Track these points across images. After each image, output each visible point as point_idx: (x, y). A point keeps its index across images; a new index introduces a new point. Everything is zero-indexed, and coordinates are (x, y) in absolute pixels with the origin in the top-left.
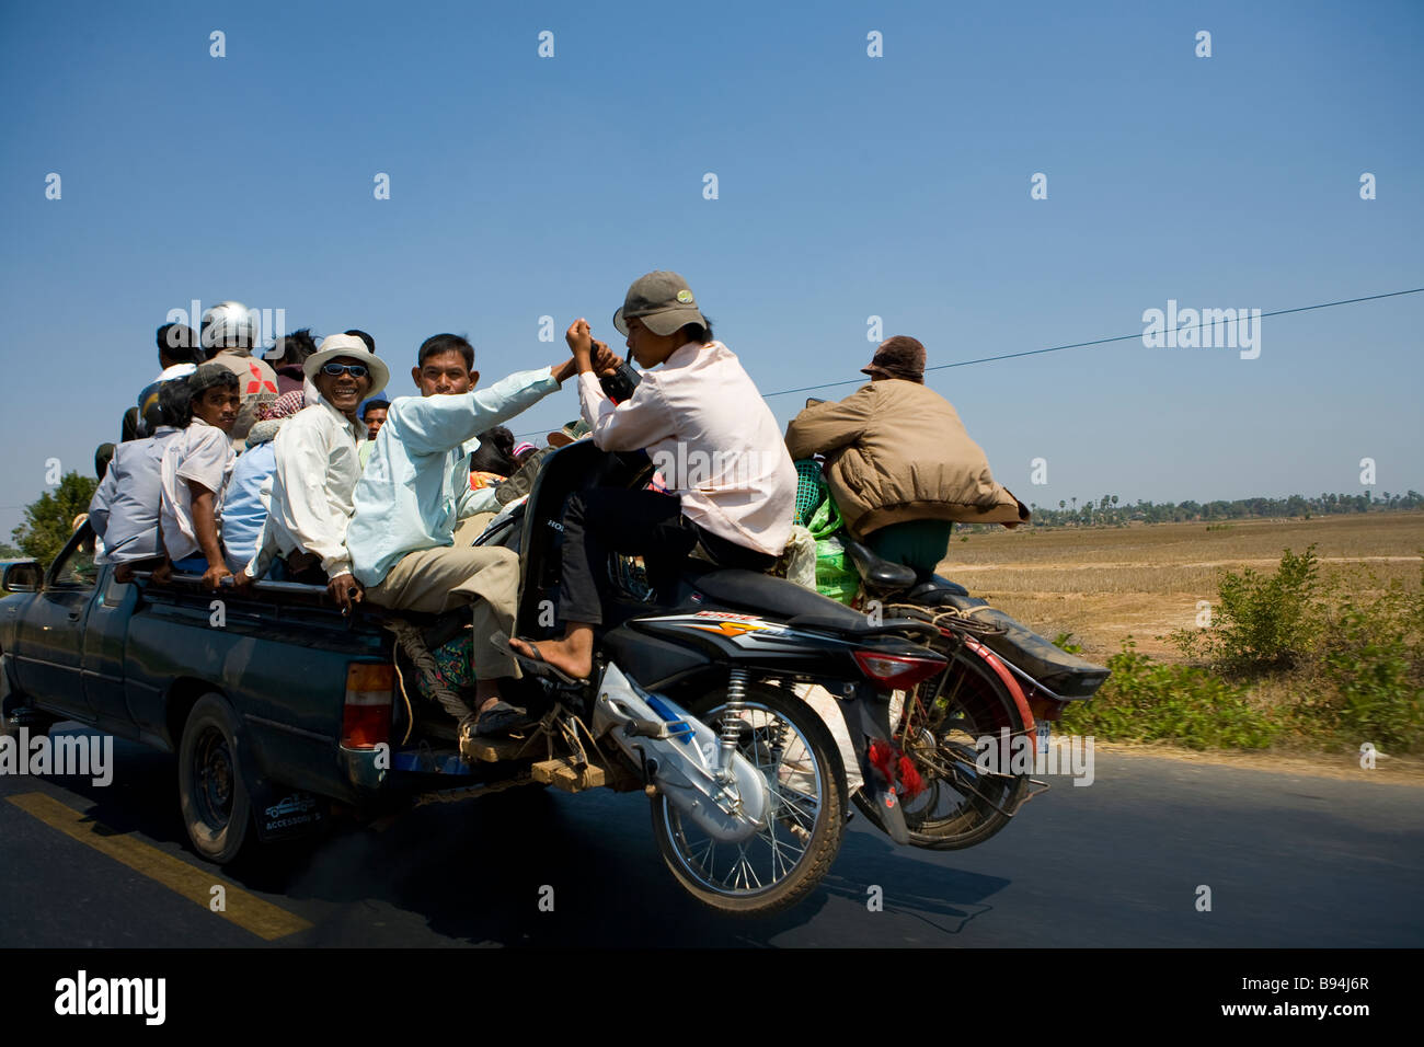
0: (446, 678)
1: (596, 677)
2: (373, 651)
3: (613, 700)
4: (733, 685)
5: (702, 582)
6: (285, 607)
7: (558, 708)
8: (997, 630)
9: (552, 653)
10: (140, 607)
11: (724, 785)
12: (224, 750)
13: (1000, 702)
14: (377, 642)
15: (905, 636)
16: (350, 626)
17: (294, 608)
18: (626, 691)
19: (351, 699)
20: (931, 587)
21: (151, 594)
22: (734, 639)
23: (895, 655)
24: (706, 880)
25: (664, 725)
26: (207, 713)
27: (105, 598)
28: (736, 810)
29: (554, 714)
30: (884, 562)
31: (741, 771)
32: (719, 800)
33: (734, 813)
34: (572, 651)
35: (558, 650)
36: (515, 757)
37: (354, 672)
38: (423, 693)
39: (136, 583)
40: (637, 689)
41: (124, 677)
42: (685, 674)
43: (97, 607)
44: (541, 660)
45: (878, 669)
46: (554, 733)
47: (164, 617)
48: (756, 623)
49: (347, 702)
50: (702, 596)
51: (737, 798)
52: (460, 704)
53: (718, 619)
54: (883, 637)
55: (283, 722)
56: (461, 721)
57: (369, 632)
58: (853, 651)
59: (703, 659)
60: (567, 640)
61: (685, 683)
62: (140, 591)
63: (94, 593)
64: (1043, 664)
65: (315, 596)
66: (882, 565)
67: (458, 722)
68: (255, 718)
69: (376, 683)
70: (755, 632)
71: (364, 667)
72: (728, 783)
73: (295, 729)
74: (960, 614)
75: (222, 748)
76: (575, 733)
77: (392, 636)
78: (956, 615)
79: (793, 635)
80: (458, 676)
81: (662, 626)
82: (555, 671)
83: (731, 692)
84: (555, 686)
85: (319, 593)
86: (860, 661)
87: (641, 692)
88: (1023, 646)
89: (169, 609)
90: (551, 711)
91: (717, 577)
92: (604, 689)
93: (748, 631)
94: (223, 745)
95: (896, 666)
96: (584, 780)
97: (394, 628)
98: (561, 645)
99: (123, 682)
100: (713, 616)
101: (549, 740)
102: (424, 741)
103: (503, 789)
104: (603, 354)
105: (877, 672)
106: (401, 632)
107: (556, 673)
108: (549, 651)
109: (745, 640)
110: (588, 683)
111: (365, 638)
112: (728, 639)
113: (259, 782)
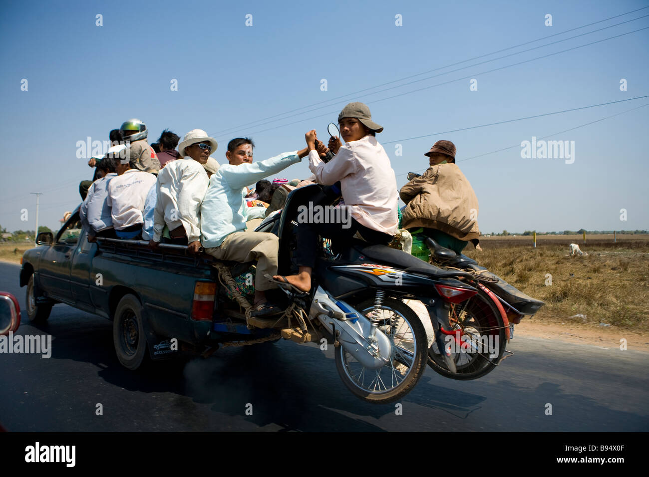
0: (240, 290)
1: (313, 291)
2: (207, 277)
3: (320, 303)
4: (377, 297)
5: (365, 250)
6: (167, 256)
7: (294, 305)
8: (493, 280)
9: (293, 280)
10: (98, 253)
11: (371, 343)
12: (134, 320)
13: (493, 314)
14: (208, 273)
15: (458, 279)
16: (197, 265)
17: (171, 256)
18: (326, 299)
19: (196, 298)
20: (462, 260)
21: (103, 248)
22: (379, 277)
23: (454, 287)
24: (360, 386)
25: (344, 314)
26: (127, 302)
27: (81, 249)
28: (377, 354)
29: (292, 308)
30: (442, 247)
31: (380, 337)
32: (369, 349)
33: (375, 355)
34: (302, 279)
35: (296, 279)
36: (272, 327)
37: (198, 286)
38: (229, 297)
39: (97, 243)
40: (331, 298)
41: (89, 285)
42: (354, 292)
43: (78, 253)
44: (288, 283)
45: (446, 293)
46: (292, 316)
47: (109, 258)
48: (390, 270)
49: (194, 299)
50: (364, 257)
51: (377, 348)
52: (246, 302)
53: (372, 267)
54: (449, 279)
55: (164, 307)
56: (247, 310)
57: (206, 268)
58: (435, 284)
59: (363, 285)
60: (300, 275)
61: (354, 296)
62: (98, 247)
63: (77, 247)
64: (514, 297)
65: (182, 250)
66: (441, 248)
67: (245, 310)
68: (151, 305)
69: (207, 291)
70: (389, 274)
71: (202, 283)
72: (374, 342)
73: (170, 311)
74: (476, 273)
75: (133, 319)
76: (302, 317)
77: (217, 271)
78: (474, 273)
79: (407, 276)
80: (246, 289)
81: (346, 270)
82: (294, 287)
83: (376, 301)
84: (293, 295)
85: (185, 249)
86: (439, 289)
87: (333, 299)
88: (505, 289)
89: (111, 255)
90: (291, 306)
91: (371, 249)
92: (316, 297)
93: (386, 273)
94: (134, 317)
95: (454, 292)
96: (305, 338)
97: (217, 267)
98: (297, 277)
99: (89, 287)
100: (369, 266)
101: (289, 319)
102: (229, 318)
103: (262, 342)
104: (320, 146)
105: (446, 294)
106: (221, 268)
107: (294, 289)
108: (292, 280)
109: (384, 277)
110: (309, 294)
111: (203, 271)
112: (376, 277)
113: (151, 334)
